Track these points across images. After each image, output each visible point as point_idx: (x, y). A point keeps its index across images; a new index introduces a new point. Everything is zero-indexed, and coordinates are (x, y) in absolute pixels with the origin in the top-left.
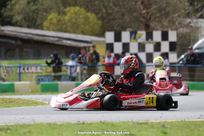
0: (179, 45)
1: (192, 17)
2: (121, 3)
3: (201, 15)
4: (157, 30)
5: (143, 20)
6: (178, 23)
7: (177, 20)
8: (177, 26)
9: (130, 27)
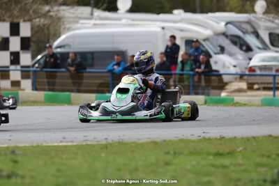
0: (34, 42)
4: (4, 21)
6: (33, 12)
7: (31, 6)
8: (31, 16)
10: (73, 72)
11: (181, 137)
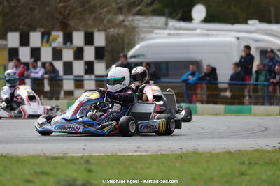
4: (78, 30)
6: (108, 21)
7: (105, 16)
8: (105, 26)
11: (257, 147)
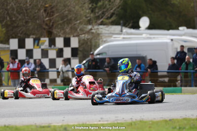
0: (81, 51)
1: (93, 24)
2: (25, 11)
3: (102, 22)
4: (60, 36)
5: (46, 27)
6: (80, 30)
7: (78, 26)
8: (78, 33)
9: (33, 34)
10: (108, 71)
